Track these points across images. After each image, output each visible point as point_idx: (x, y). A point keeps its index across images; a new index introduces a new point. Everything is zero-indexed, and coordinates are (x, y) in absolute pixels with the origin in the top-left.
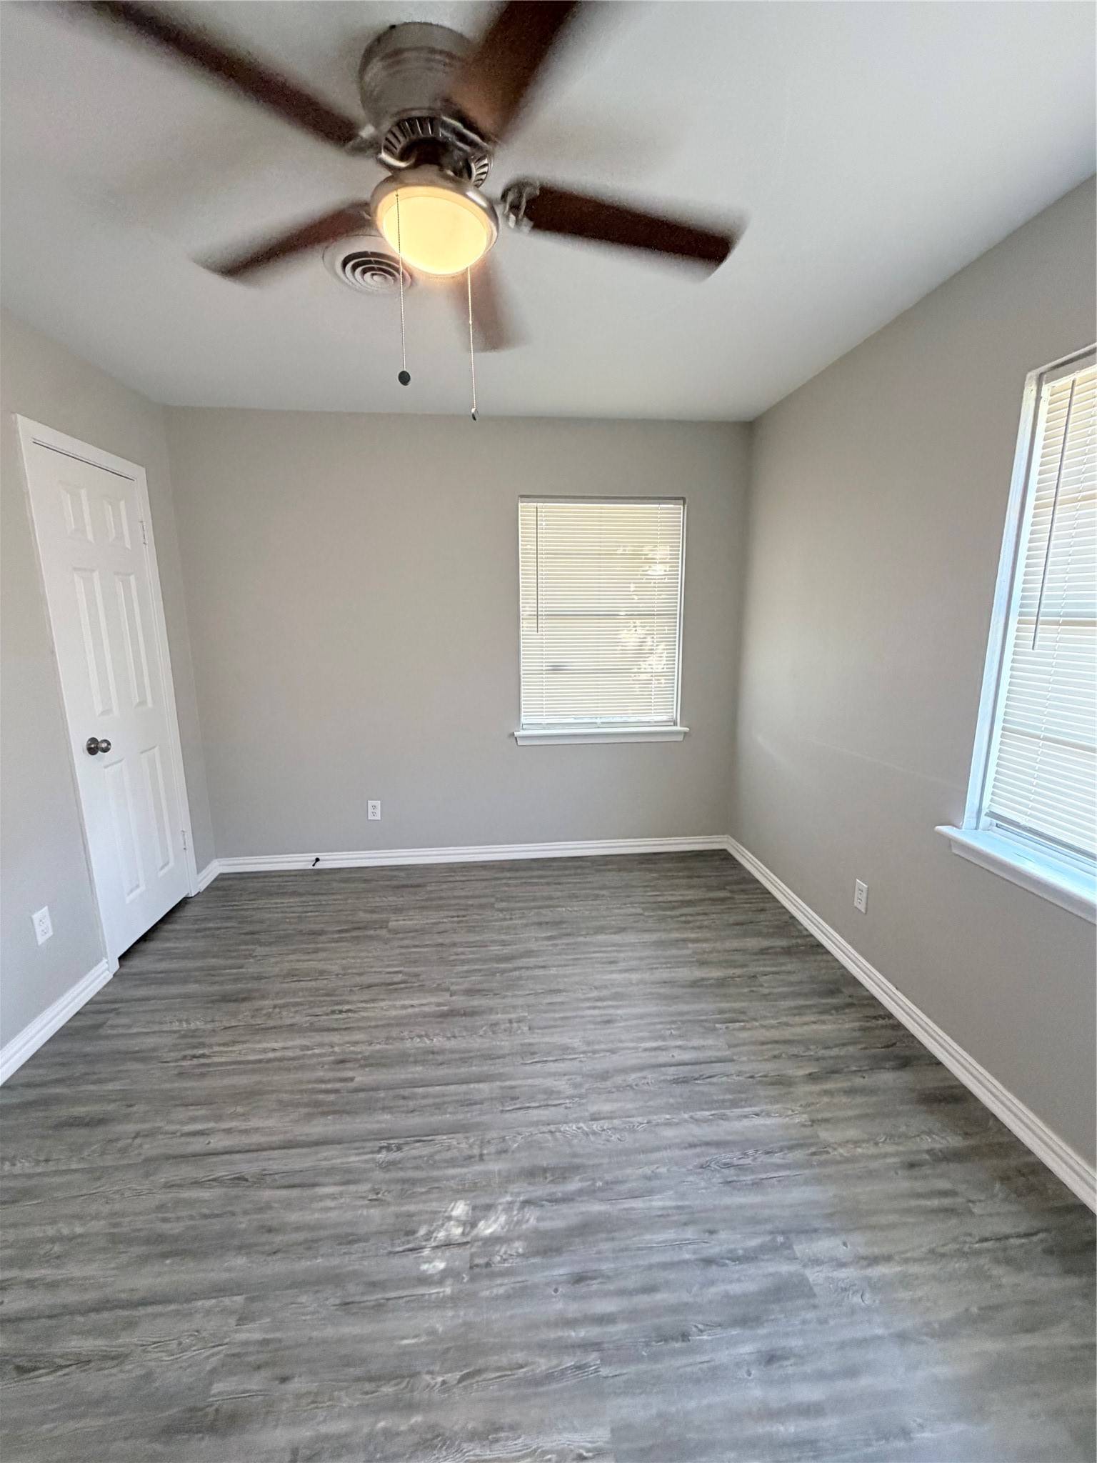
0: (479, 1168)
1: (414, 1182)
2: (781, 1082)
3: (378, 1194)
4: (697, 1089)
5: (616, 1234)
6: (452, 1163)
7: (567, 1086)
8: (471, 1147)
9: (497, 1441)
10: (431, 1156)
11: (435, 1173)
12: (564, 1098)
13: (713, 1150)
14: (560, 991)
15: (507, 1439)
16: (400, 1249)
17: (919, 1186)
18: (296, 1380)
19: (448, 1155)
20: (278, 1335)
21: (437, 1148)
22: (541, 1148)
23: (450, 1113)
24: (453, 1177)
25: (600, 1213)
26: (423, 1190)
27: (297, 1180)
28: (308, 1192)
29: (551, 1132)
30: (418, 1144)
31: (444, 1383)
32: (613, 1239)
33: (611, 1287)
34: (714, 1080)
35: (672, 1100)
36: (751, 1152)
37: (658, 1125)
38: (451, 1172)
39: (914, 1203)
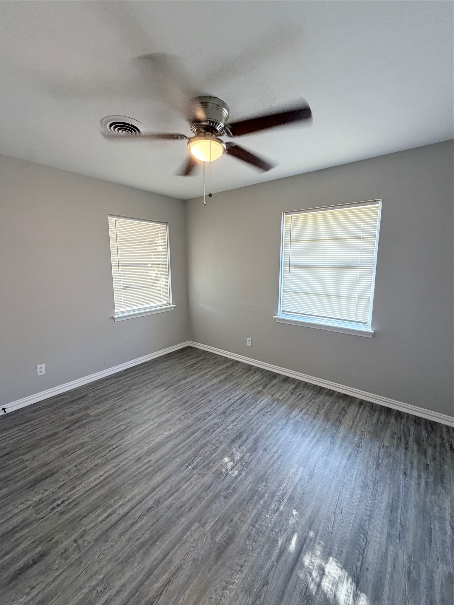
0: (219, 450)
1: (208, 464)
2: (259, 392)
3: (201, 474)
4: (247, 402)
5: (263, 437)
6: (211, 454)
7: (218, 420)
8: (212, 447)
9: (283, 483)
10: (204, 456)
11: (210, 459)
12: (221, 422)
13: (262, 412)
14: (187, 401)
15: (284, 481)
16: (223, 478)
17: (296, 396)
18: (234, 518)
19: (208, 453)
20: (218, 517)
21: (203, 454)
22: (229, 435)
23: (196, 445)
24: (216, 456)
25: (256, 437)
26: (212, 464)
27: (171, 493)
28: (180, 491)
29: (227, 431)
30: (197, 458)
31: (264, 486)
32: (263, 439)
33: (272, 446)
34: (248, 399)
35: (244, 408)
36: (268, 407)
37: (247, 414)
38: (214, 455)
39: (298, 399)
